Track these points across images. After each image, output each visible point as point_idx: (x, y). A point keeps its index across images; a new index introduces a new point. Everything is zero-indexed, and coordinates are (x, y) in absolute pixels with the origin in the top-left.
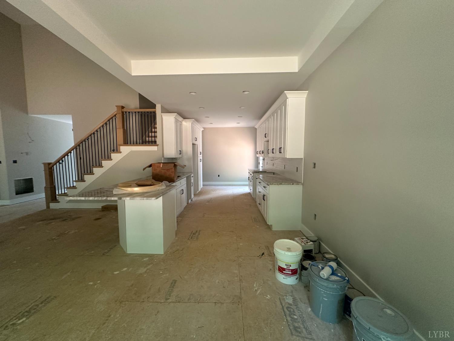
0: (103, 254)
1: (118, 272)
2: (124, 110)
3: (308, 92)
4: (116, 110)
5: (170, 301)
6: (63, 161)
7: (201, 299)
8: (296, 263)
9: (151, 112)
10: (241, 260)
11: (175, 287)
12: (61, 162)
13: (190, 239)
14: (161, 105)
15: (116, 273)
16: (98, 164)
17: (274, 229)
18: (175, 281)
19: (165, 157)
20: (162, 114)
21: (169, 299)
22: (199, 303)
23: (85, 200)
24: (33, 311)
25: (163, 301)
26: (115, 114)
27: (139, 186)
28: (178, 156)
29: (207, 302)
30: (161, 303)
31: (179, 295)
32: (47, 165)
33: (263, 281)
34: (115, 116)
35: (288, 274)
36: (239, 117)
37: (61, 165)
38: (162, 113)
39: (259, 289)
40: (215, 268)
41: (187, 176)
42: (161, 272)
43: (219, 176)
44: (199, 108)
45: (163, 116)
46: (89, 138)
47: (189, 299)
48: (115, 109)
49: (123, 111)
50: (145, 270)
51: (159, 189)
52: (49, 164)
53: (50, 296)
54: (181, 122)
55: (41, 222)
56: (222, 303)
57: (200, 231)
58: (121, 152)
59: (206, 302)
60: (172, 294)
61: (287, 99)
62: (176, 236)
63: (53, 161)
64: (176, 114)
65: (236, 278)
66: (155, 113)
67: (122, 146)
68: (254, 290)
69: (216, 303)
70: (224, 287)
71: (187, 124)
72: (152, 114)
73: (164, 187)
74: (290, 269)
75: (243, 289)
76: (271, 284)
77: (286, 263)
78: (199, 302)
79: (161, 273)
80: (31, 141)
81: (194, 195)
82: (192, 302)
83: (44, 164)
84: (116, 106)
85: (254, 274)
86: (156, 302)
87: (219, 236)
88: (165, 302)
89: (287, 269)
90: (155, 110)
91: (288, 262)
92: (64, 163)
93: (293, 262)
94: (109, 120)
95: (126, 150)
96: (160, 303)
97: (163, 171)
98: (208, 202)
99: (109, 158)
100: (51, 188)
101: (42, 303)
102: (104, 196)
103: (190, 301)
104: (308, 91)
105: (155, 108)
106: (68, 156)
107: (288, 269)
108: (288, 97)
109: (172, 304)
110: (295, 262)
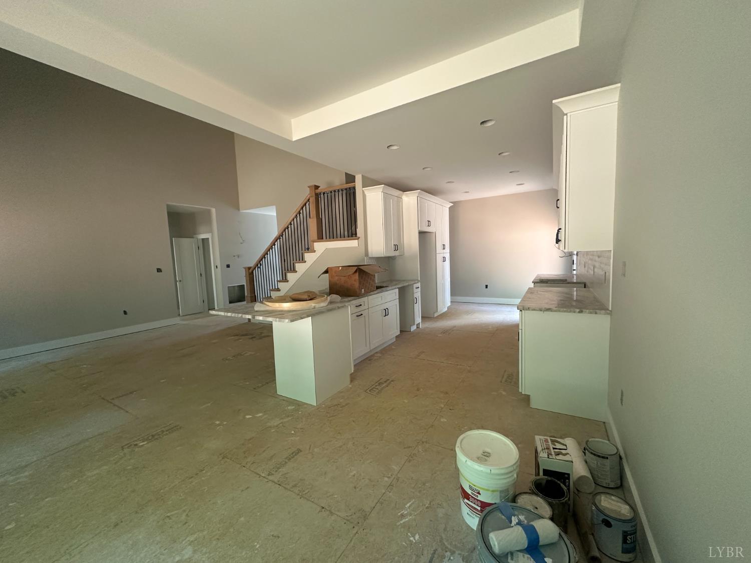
0: (255, 389)
1: (251, 416)
2: (318, 191)
3: (621, 87)
4: (309, 193)
5: (271, 478)
6: (261, 265)
7: (309, 493)
8: (493, 491)
9: (350, 188)
10: (420, 450)
11: (292, 460)
12: (259, 265)
13: (368, 391)
14: (362, 175)
15: (248, 417)
16: (292, 269)
17: (534, 404)
18: (299, 451)
19: (370, 255)
20: (363, 189)
21: (273, 474)
22: (302, 499)
23: (231, 317)
24: (156, 437)
25: (263, 475)
26: (308, 198)
27: (295, 300)
28: (392, 253)
29: (313, 502)
30: (260, 476)
31: (287, 473)
32: (247, 269)
33: (430, 504)
34: (309, 200)
35: (475, 509)
36: (511, 172)
37: (259, 269)
38: (363, 187)
39: (411, 515)
40: (367, 450)
41: (399, 286)
42: (293, 432)
43: (487, 286)
44: (423, 169)
45: (366, 193)
46: (283, 235)
47: (295, 486)
48: (308, 191)
49: (316, 192)
50: (279, 422)
51: (315, 306)
52: (249, 268)
53: (178, 425)
54: (400, 198)
55: (233, 337)
56: (331, 513)
57: (392, 381)
58: (315, 251)
59: (311, 501)
60: (280, 470)
61: (565, 117)
62: (351, 381)
63: (252, 264)
64: (383, 185)
65: (386, 479)
66: (354, 188)
67: (316, 242)
68: (399, 514)
69: (323, 510)
70: (355, 487)
71: (409, 200)
72: (352, 191)
73: (323, 304)
74: (478, 499)
75: (382, 503)
76: (441, 515)
77: (471, 483)
78: (304, 496)
79: (293, 434)
80: (242, 241)
81: (422, 317)
82: (294, 493)
83: (245, 268)
84: (309, 187)
85: (424, 484)
86: (255, 473)
87: (417, 396)
88: (264, 477)
89: (472, 497)
90: (355, 185)
91: (475, 484)
92: (261, 267)
93: (486, 488)
94: (302, 208)
95: (321, 247)
96: (258, 476)
97: (343, 279)
98: (444, 333)
99: (302, 260)
100: (251, 297)
101: (167, 431)
102: (239, 313)
103: (292, 490)
104: (619, 85)
105: (354, 182)
106: (265, 258)
107: (475, 499)
108: (565, 112)
109: (270, 484)
110: (491, 489)
